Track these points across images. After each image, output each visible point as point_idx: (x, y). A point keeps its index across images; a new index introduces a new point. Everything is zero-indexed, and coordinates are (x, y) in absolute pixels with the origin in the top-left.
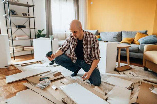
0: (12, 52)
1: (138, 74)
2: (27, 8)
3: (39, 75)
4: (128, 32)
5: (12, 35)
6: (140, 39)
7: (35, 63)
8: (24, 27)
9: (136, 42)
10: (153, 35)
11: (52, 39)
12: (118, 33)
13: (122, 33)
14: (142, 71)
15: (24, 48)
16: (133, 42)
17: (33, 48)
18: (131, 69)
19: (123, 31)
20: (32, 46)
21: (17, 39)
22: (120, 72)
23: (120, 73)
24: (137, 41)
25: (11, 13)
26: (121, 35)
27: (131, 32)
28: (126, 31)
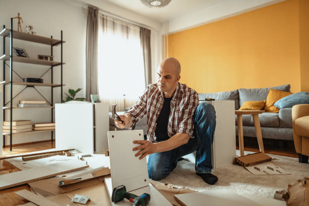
0: (7, 132)
1: (289, 169)
2: (50, 46)
3: (61, 176)
4: (250, 90)
5: (12, 99)
6: (279, 101)
7: (56, 155)
8: (39, 81)
9: (271, 109)
10: (301, 91)
11: (95, 102)
12: (231, 94)
13: (240, 92)
14: (295, 164)
15: (36, 125)
16: (264, 108)
17: (54, 126)
18: (269, 160)
19: (241, 89)
20: (53, 121)
21: (22, 106)
22: (248, 165)
23: (246, 168)
24: (272, 105)
25: (15, 54)
26: (237, 97)
27: (257, 91)
28: (246, 90)
